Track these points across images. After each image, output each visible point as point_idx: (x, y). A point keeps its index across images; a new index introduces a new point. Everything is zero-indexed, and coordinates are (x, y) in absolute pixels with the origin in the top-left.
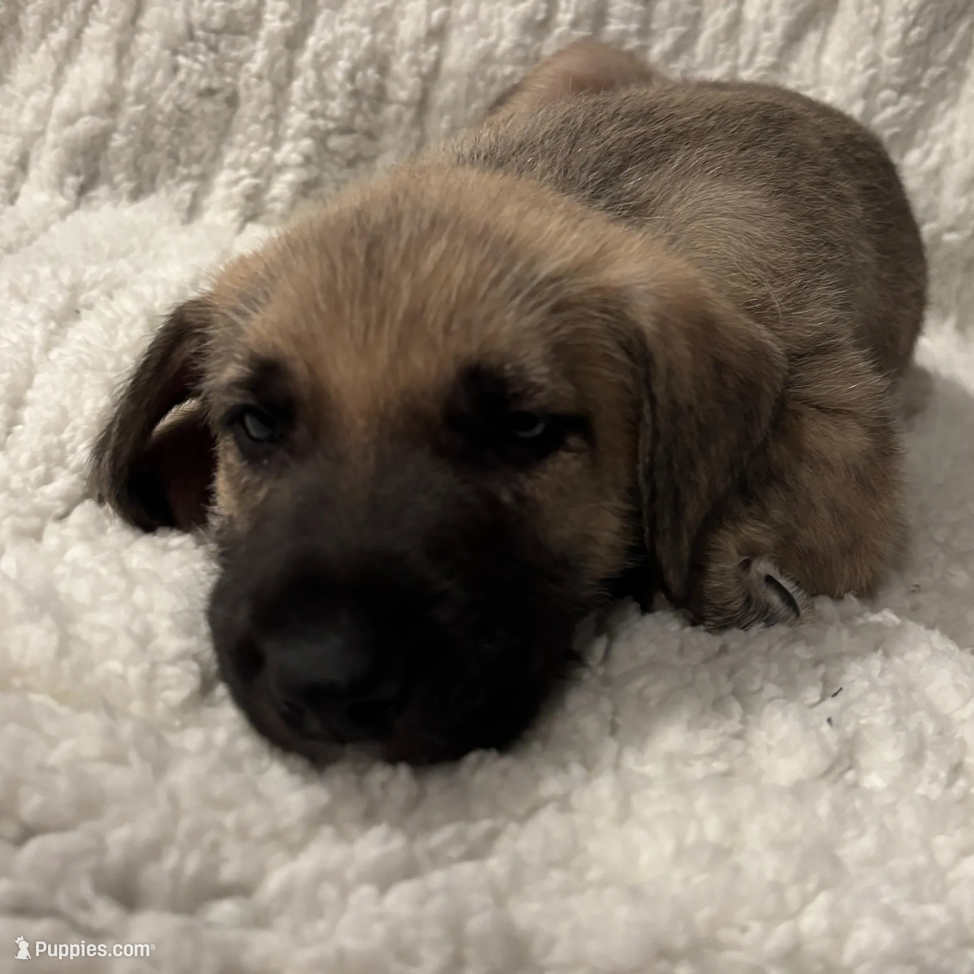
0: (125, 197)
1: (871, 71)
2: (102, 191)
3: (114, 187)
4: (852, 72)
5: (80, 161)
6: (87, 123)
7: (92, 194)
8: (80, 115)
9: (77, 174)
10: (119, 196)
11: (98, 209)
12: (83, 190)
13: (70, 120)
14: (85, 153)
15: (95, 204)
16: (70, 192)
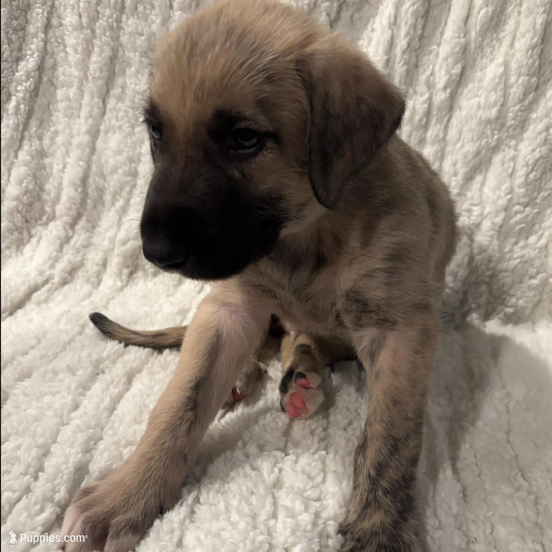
0: (150, 275)
1: (509, 197)
2: (140, 274)
3: (145, 271)
4: (499, 197)
5: (129, 262)
6: (131, 244)
7: (135, 276)
8: (129, 240)
9: (128, 267)
10: (147, 276)
11: (137, 284)
12: (131, 274)
13: (124, 243)
14: (132, 257)
15: (136, 281)
16: (124, 277)
